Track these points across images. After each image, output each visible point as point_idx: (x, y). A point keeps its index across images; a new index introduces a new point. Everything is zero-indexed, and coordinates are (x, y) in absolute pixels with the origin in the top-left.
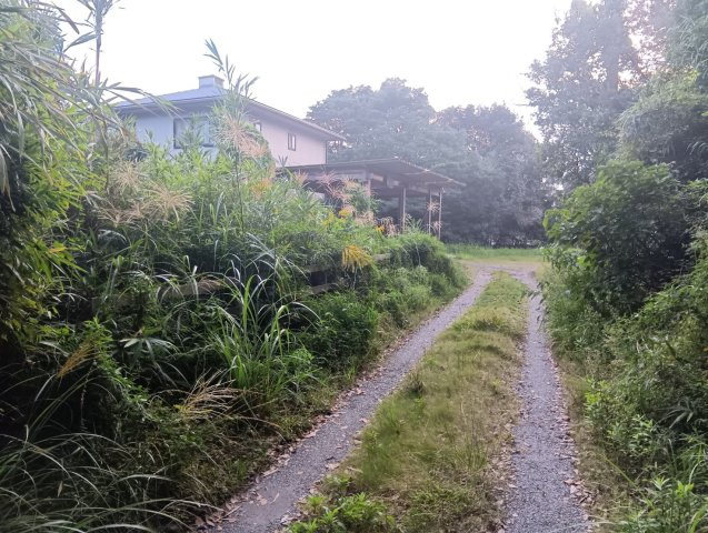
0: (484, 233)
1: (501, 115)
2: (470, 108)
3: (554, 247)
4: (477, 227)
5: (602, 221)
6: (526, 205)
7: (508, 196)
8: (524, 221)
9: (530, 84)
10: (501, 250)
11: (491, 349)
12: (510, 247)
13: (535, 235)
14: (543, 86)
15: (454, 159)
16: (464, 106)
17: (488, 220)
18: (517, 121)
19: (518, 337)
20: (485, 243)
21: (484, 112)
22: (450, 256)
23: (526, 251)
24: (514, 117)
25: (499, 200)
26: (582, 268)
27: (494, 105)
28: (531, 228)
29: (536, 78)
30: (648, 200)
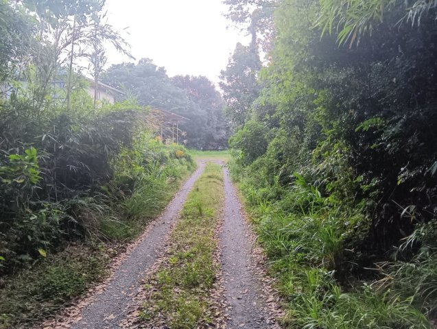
0: (198, 144)
1: (203, 81)
2: (187, 77)
3: (232, 150)
4: (194, 140)
5: (246, 141)
6: (218, 129)
7: (208, 124)
8: (217, 137)
9: (220, 80)
10: (207, 152)
11: (214, 182)
12: (211, 150)
13: (222, 145)
14: (225, 82)
15: (182, 105)
16: (184, 76)
17: (199, 136)
18: (212, 84)
19: (222, 180)
20: (198, 149)
21: (195, 79)
22: (190, 154)
23: (218, 152)
24: (210, 83)
25: (204, 126)
26: (241, 157)
27: (200, 76)
28: (220, 140)
29: (222, 78)
30: (258, 135)
